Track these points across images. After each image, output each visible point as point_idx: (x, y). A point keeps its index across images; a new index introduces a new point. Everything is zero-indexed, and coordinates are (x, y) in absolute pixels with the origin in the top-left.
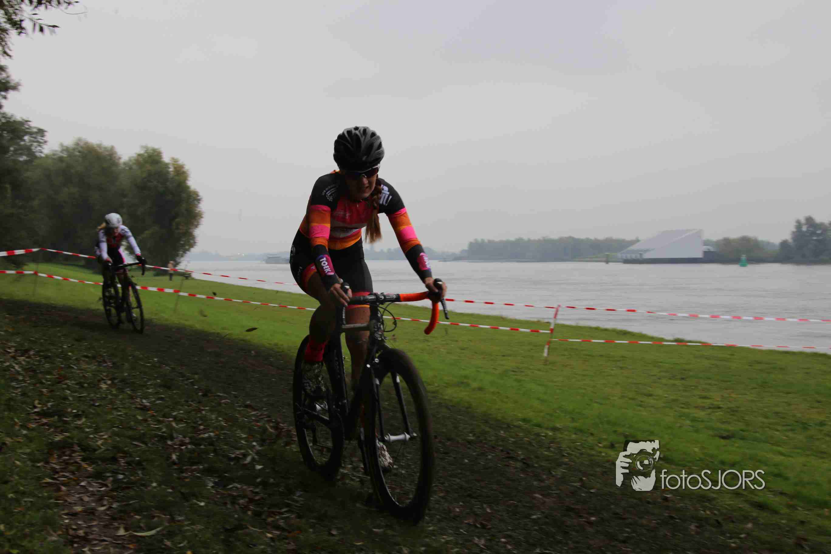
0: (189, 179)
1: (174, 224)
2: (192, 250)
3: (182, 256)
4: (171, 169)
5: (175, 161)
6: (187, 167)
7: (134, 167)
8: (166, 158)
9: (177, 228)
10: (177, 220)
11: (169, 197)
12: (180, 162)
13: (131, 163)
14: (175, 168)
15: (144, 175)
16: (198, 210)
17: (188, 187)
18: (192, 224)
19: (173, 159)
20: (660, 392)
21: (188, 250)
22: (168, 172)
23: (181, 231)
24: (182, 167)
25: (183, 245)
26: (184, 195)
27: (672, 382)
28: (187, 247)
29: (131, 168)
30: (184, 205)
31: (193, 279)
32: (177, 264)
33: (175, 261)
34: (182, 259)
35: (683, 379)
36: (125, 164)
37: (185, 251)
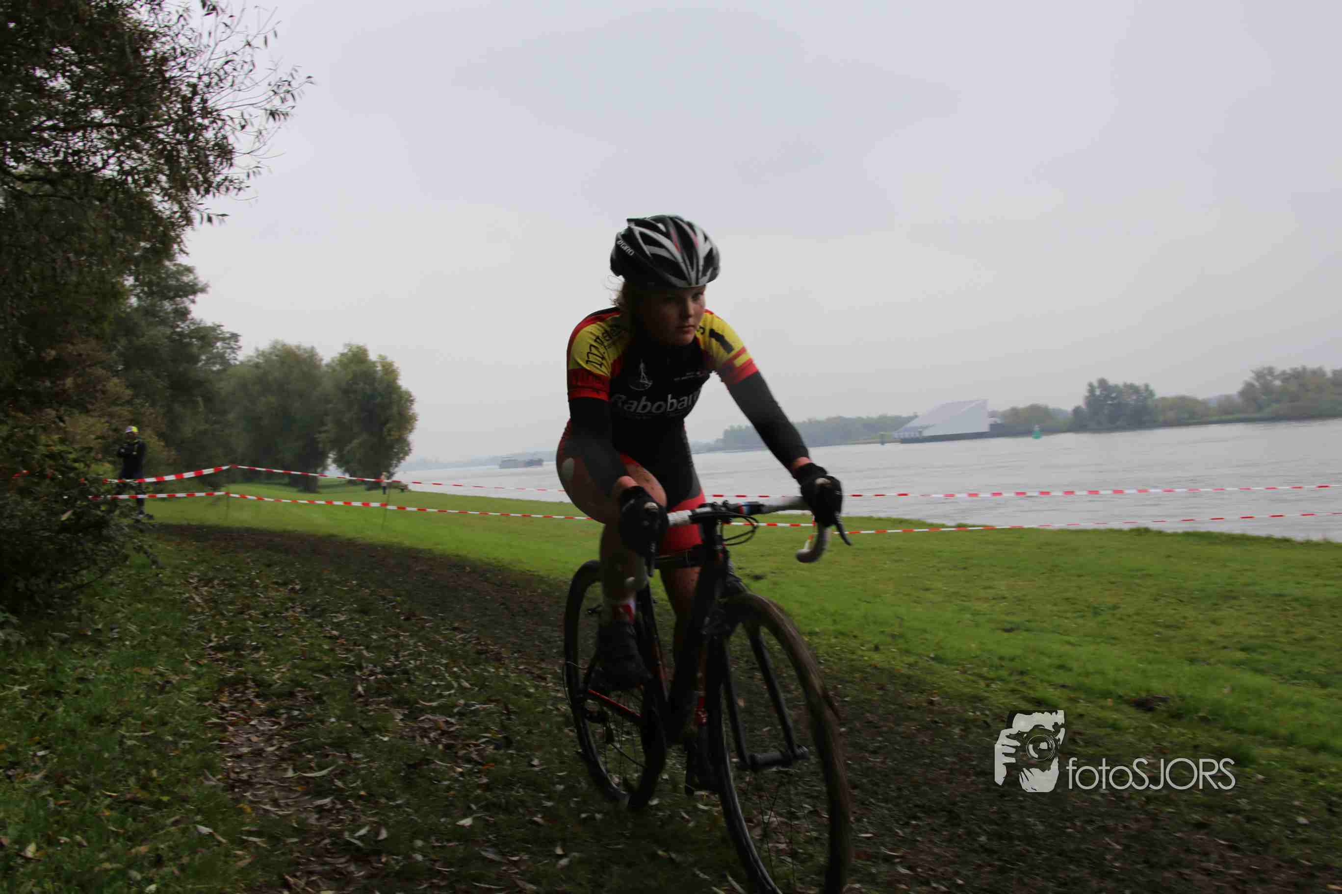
0: (399, 377)
1: (385, 430)
2: (407, 458)
3: (396, 466)
4: (379, 368)
5: (383, 358)
6: (396, 365)
7: (338, 368)
8: (373, 356)
9: (390, 435)
10: (389, 425)
11: (379, 400)
12: (389, 359)
13: (334, 365)
14: (383, 366)
15: (349, 377)
16: (412, 412)
17: (399, 388)
18: (406, 429)
19: (380, 356)
20: (939, 585)
21: (403, 458)
22: (375, 372)
23: (392, 438)
24: (391, 364)
25: (397, 454)
26: (394, 396)
27: (952, 572)
28: (401, 455)
29: (334, 370)
30: (395, 409)
31: (410, 491)
32: (391, 475)
33: (389, 472)
34: (396, 469)
35: (965, 568)
36: (327, 365)
37: (400, 460)
